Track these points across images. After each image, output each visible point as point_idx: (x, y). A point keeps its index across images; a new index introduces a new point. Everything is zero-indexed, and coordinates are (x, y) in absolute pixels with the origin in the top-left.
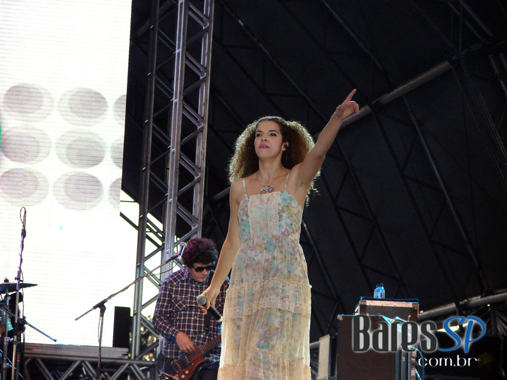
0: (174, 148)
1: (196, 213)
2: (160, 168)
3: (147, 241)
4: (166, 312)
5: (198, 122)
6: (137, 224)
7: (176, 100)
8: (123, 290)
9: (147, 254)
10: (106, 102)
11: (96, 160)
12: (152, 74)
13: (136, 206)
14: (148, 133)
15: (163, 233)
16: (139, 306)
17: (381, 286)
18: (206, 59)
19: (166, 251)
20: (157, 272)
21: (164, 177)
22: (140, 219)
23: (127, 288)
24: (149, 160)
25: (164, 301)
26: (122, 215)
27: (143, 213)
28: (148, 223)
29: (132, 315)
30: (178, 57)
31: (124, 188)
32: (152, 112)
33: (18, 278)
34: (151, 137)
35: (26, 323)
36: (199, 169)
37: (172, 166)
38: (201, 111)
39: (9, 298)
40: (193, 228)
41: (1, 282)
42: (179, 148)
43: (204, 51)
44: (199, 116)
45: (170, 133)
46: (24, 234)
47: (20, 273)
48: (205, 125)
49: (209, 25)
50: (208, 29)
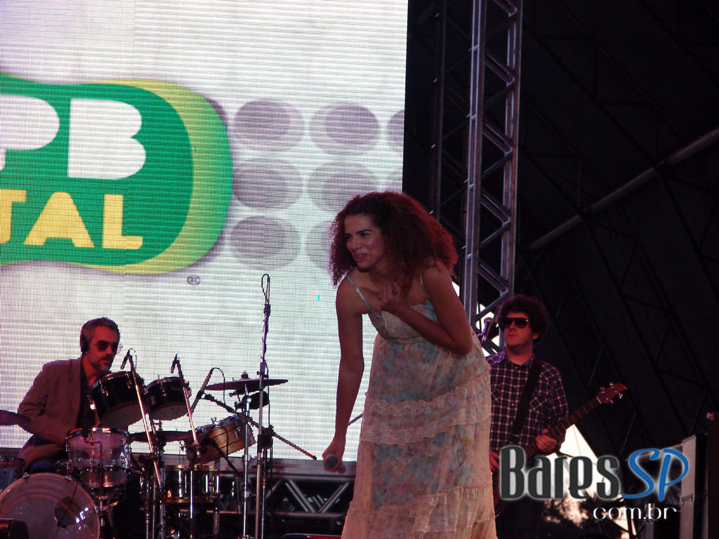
0: (472, 184)
1: (505, 272)
5: (505, 147)
7: (473, 116)
10: (375, 120)
12: (441, 80)
14: (437, 164)
18: (513, 58)
21: (459, 222)
24: (439, 200)
30: (475, 55)
32: (441, 133)
33: (261, 373)
34: (440, 168)
35: (275, 435)
36: (509, 212)
37: (471, 208)
38: (509, 130)
39: (249, 400)
40: (502, 294)
41: (238, 378)
42: (480, 183)
43: (512, 46)
44: (506, 138)
45: (466, 162)
46: (267, 310)
47: (264, 365)
48: (515, 151)
49: (517, 11)
50: (516, 17)
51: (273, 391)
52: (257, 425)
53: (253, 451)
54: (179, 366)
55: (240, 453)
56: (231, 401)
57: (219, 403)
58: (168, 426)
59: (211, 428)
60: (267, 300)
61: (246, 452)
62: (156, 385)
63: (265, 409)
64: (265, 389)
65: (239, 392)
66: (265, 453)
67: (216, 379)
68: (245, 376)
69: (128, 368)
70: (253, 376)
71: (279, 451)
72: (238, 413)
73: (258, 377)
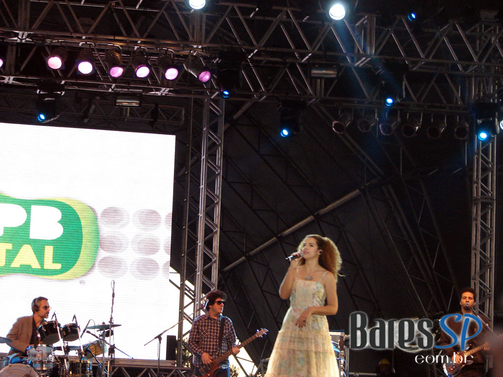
0: (200, 243)
1: (213, 280)
2: (192, 254)
3: (185, 296)
4: (196, 338)
5: (214, 228)
6: (179, 286)
7: (201, 215)
8: (172, 328)
9: (185, 304)
10: (160, 215)
11: (154, 251)
12: (187, 200)
13: (178, 275)
14: (185, 234)
15: (194, 292)
16: (181, 335)
18: (218, 191)
19: (196, 303)
20: (192, 317)
21: (195, 260)
22: (181, 284)
23: (174, 326)
24: (186, 250)
25: (194, 332)
26: (170, 281)
27: (182, 280)
28: (185, 287)
29: (177, 339)
30: (202, 190)
31: (171, 265)
32: (187, 222)
33: (111, 322)
34: (187, 237)
35: (115, 348)
36: (215, 255)
37: (199, 254)
38: (216, 221)
39: (105, 333)
40: (212, 289)
41: (101, 324)
42: (203, 243)
43: (217, 187)
44: (215, 224)
45: (198, 234)
46: (113, 295)
47: (111, 318)
48: (218, 229)
49: (220, 171)
50: (219, 174)
51: (115, 329)
52: (108, 344)
53: (107, 355)
54: (76, 318)
55: (101, 356)
56: (98, 333)
57: (93, 334)
58: (71, 344)
59: (88, 346)
60: (113, 291)
61: (104, 355)
62: (66, 328)
63: (112, 337)
64: (112, 329)
65: (101, 330)
66: (112, 356)
67: (91, 324)
68: (104, 323)
69: (54, 319)
70: (107, 323)
71: (117, 355)
72: (100, 339)
73: (109, 324)
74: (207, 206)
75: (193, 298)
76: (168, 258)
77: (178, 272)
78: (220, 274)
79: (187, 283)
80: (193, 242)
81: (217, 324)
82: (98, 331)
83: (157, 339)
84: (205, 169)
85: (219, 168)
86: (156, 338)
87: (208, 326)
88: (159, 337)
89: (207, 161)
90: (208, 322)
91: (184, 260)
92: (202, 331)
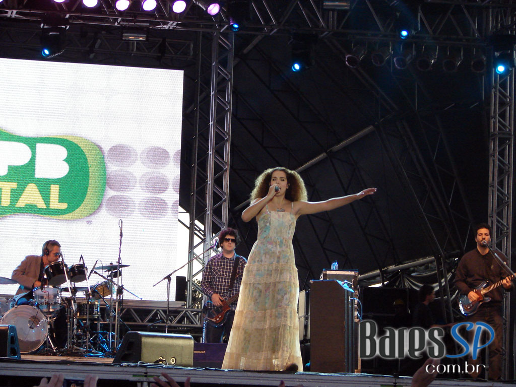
0: (210, 181)
1: (223, 219)
2: (202, 193)
3: (195, 237)
4: (208, 279)
5: (224, 166)
6: (189, 226)
7: (210, 152)
8: (181, 268)
9: (195, 244)
10: (169, 154)
11: (163, 190)
12: (196, 137)
13: (188, 215)
14: (195, 173)
15: (204, 231)
16: (191, 276)
17: (335, 262)
18: (228, 127)
19: (206, 243)
20: (201, 257)
21: (204, 198)
22: (190, 224)
23: (183, 266)
24: (195, 188)
27: (192, 220)
28: (195, 227)
29: (187, 280)
30: (211, 127)
31: (180, 205)
32: (197, 160)
33: (118, 262)
34: (196, 175)
35: (124, 289)
36: (225, 194)
37: (209, 192)
38: (226, 159)
39: (113, 274)
41: (108, 264)
42: (213, 181)
43: (227, 123)
44: (225, 162)
45: (207, 172)
46: (121, 235)
47: (120, 258)
48: (228, 167)
49: (229, 107)
50: (229, 110)
51: (123, 270)
52: (116, 285)
53: (115, 296)
54: (83, 259)
55: (109, 297)
56: (106, 274)
57: (100, 275)
58: (78, 285)
59: (96, 287)
60: (121, 230)
61: (112, 296)
62: (73, 268)
63: (120, 277)
64: (120, 269)
65: (109, 271)
66: (120, 297)
67: (98, 265)
68: (111, 264)
70: (115, 263)
71: (126, 296)
72: (108, 280)
73: (117, 264)
74: (216, 144)
75: (203, 238)
76: (177, 197)
77: (188, 211)
78: (230, 214)
79: (197, 222)
80: (202, 180)
81: (230, 263)
82: (105, 271)
83: (167, 280)
84: (215, 106)
85: (229, 103)
86: (165, 279)
87: (221, 265)
88: (169, 278)
89: (217, 97)
90: (221, 262)
91: (194, 200)
92: (215, 271)
